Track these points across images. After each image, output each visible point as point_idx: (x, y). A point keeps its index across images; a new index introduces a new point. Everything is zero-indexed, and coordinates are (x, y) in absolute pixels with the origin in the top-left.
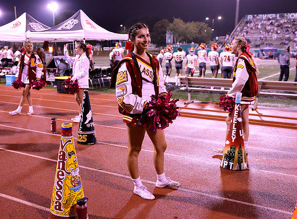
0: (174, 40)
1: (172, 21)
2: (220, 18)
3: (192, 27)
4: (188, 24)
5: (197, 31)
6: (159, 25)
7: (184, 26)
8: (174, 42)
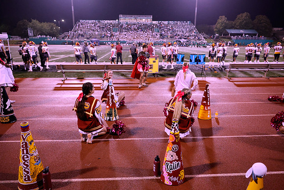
0: (34, 34)
1: (31, 22)
2: (63, 21)
3: (46, 26)
4: (43, 24)
5: (49, 28)
6: (21, 23)
7: (40, 25)
8: (34, 35)
